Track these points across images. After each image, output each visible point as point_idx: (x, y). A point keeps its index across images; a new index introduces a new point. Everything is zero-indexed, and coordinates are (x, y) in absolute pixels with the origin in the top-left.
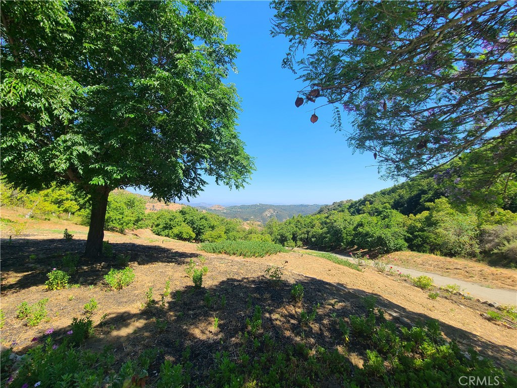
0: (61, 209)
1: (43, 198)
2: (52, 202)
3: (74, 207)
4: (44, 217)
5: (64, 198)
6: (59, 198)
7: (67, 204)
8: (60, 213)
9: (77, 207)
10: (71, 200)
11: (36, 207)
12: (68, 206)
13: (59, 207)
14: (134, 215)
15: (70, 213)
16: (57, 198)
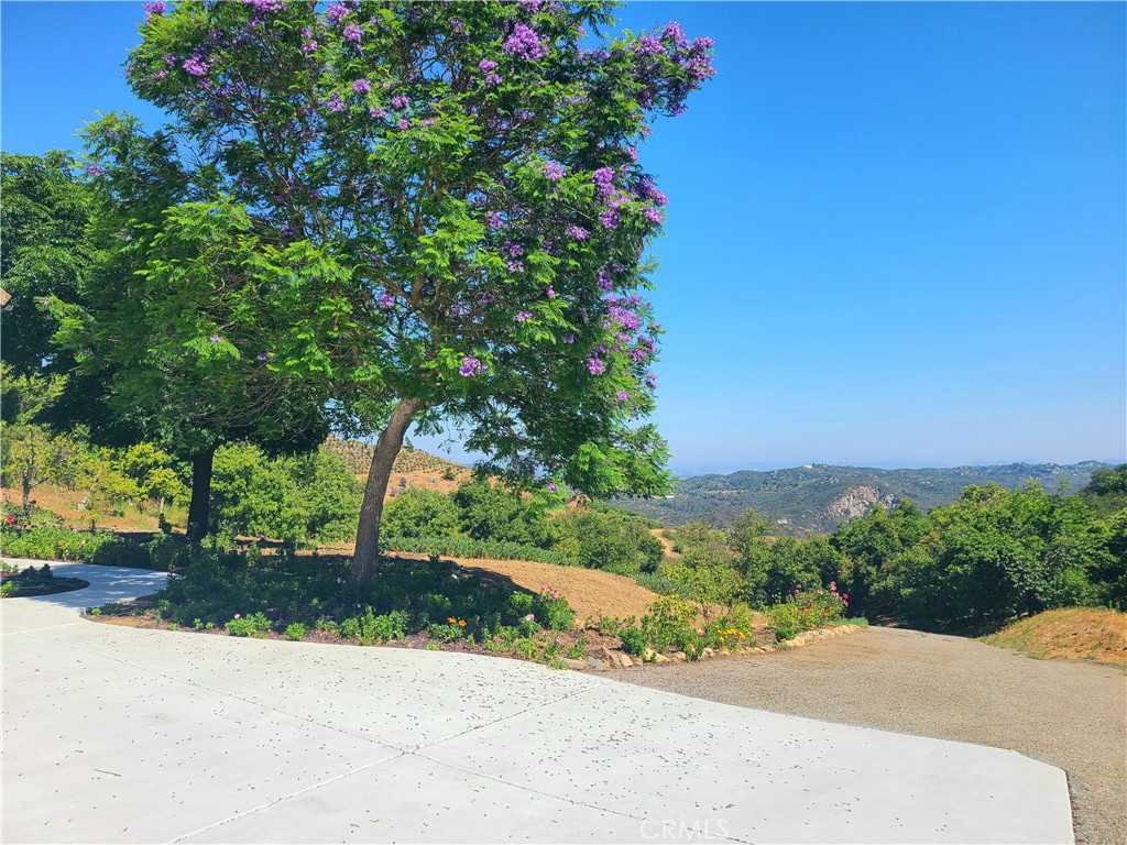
0: (143, 489)
1: (108, 464)
2: (125, 471)
3: (172, 483)
4: (111, 509)
5: (150, 461)
6: (139, 461)
7: (157, 476)
8: (143, 499)
9: (178, 483)
10: (165, 467)
11: (96, 484)
12: (158, 480)
13: (139, 485)
14: (312, 504)
15: (163, 499)
16: (135, 462)
